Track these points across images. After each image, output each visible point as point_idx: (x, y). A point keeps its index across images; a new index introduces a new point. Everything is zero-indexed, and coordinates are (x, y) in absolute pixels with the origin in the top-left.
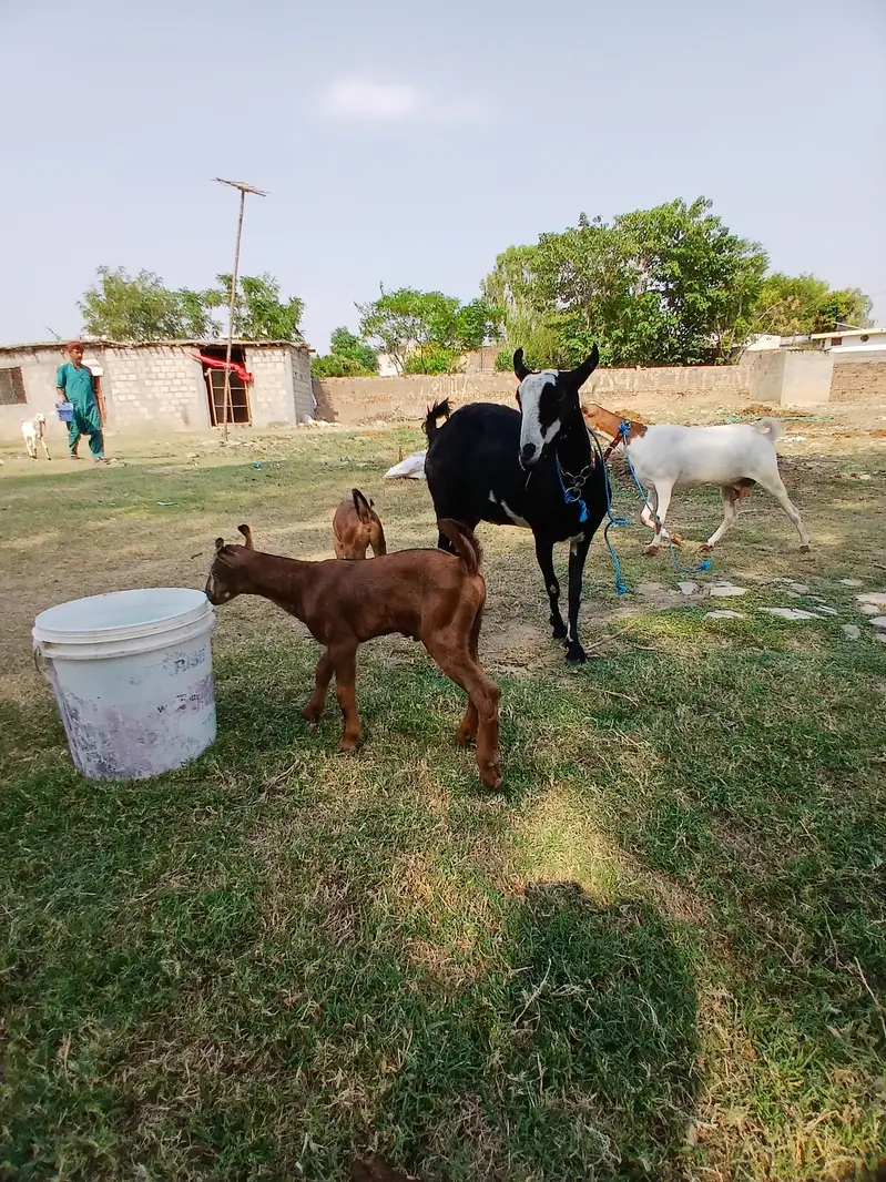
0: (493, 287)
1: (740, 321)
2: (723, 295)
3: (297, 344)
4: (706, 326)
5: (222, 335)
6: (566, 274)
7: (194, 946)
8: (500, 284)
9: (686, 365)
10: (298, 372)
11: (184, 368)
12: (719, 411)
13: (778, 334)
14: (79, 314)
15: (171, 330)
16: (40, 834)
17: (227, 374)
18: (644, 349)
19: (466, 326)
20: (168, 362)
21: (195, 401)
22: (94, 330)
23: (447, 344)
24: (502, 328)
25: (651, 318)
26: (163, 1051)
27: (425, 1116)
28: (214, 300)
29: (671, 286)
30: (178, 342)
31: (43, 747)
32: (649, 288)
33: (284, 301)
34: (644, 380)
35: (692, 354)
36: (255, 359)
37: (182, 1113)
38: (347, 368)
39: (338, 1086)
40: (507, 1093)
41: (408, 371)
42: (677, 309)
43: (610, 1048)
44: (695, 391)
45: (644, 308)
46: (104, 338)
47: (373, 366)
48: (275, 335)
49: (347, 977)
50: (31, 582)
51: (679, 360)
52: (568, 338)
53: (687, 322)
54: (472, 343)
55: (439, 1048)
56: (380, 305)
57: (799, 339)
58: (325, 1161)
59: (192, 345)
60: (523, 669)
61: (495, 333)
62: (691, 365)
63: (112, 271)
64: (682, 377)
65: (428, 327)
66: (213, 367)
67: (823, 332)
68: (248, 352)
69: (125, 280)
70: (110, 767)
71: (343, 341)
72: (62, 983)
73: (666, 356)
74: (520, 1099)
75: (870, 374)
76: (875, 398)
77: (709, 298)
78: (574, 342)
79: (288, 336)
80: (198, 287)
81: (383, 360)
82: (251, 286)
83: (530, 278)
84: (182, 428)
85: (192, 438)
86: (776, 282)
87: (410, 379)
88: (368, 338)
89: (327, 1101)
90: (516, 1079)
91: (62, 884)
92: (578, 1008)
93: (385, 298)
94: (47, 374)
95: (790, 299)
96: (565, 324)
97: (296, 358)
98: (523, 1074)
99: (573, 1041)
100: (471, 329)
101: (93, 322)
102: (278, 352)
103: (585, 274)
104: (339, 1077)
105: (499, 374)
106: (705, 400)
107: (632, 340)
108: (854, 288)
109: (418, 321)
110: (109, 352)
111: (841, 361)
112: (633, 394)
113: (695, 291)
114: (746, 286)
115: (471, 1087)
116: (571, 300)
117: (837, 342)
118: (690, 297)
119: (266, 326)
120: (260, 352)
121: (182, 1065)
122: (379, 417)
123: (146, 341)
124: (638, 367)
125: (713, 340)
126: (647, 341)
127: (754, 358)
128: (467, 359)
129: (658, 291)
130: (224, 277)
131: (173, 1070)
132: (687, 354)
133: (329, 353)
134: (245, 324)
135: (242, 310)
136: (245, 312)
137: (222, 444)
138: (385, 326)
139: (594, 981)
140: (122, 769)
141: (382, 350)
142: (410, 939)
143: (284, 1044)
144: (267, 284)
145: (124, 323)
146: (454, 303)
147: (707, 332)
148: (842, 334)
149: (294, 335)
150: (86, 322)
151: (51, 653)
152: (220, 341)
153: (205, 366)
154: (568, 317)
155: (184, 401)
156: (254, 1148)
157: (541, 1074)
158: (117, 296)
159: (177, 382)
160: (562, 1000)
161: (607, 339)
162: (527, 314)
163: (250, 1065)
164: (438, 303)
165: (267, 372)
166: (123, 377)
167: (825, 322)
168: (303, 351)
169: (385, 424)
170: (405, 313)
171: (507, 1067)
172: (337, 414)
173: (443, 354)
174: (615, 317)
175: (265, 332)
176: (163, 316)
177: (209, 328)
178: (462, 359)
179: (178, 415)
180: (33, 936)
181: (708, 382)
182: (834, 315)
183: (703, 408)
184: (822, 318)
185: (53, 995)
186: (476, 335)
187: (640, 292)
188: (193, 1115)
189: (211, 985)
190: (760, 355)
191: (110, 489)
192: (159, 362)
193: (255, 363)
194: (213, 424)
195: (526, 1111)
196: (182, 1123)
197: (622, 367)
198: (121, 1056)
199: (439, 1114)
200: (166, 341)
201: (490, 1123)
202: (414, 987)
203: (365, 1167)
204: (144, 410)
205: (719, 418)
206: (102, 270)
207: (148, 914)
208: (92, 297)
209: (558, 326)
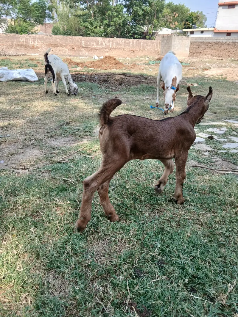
1: (155, 21)
2: (149, 9)
4: (142, 22)
9: (134, 38)
12: (147, 59)
13: (171, 28)
18: (117, 30)
19: (36, 12)
25: (120, 16)
29: (128, 3)
32: (119, 3)
34: (118, 44)
35: (137, 34)
41: (7, 31)
42: (131, 13)
44: (138, 50)
45: (116, 11)
51: (131, 36)
52: (84, 22)
53: (134, 19)
54: (40, 20)
57: (178, 31)
61: (51, 17)
62: (136, 38)
64: (133, 43)
65: (17, 11)
67: (187, 28)
73: (126, 34)
75: (203, 46)
76: (205, 57)
77: (143, 10)
78: (87, 24)
86: (169, 6)
87: (9, 35)
95: (174, 13)
96: (83, 15)
100: (38, 14)
105: (53, 36)
106: (142, 54)
107: (112, 26)
108: (200, 11)
109: (11, 7)
111: (194, 40)
112: (113, 49)
113: (137, 6)
114: (158, 6)
116: (85, 4)
117: (192, 33)
118: (135, 8)
124: (115, 37)
125: (145, 28)
126: (118, 26)
127: (161, 37)
128: (38, 28)
129: (122, 4)
132: (134, 33)
147: (143, 24)
148: (194, 30)
154: (84, 12)
161: (101, 24)
167: (188, 24)
173: (25, 24)
174: (105, 14)
178: (36, 28)
181: (143, 46)
182: (191, 22)
183: (142, 57)
184: (187, 23)
186: (41, 17)
187: (115, 4)
190: (163, 36)
197: (108, 37)
205: (147, 62)
209: (79, 16)
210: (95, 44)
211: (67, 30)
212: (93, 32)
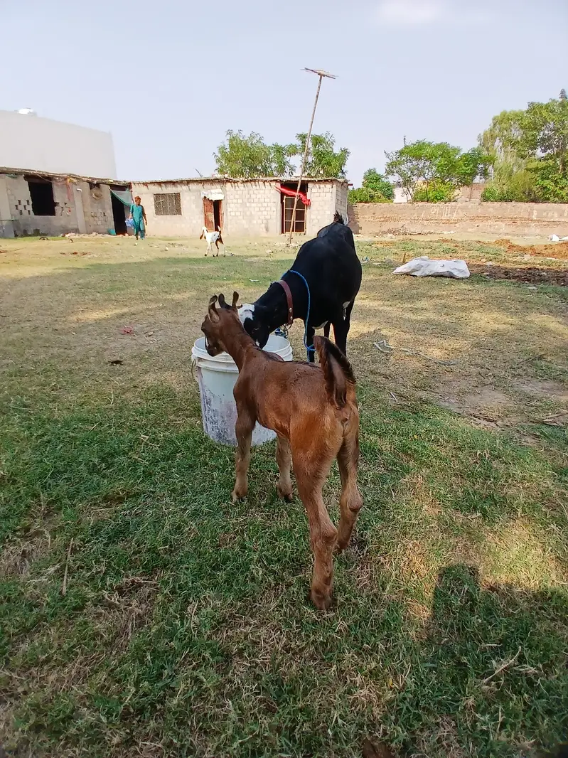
0: (487, 139)
3: (341, 180)
5: (295, 174)
6: (546, 132)
7: (270, 561)
8: (493, 138)
10: (340, 198)
11: (269, 196)
14: (214, 160)
15: (265, 172)
16: (184, 468)
17: (296, 200)
19: (464, 167)
20: (262, 192)
21: (274, 217)
22: (221, 171)
23: (446, 181)
24: (490, 169)
26: (248, 624)
27: (417, 725)
28: (293, 151)
30: (268, 179)
31: (187, 417)
33: (337, 150)
36: (314, 190)
37: (257, 671)
38: (372, 197)
39: (358, 685)
40: (474, 726)
41: (415, 200)
43: (550, 713)
46: (226, 176)
47: (390, 196)
48: (328, 174)
49: (366, 613)
50: (182, 320)
52: (543, 179)
54: (466, 181)
55: (429, 682)
56: (401, 153)
58: (347, 734)
59: (276, 181)
60: (493, 424)
61: (485, 173)
63: (235, 132)
65: (434, 168)
66: (287, 195)
68: (310, 185)
69: (241, 139)
70: (224, 436)
71: (372, 178)
72: (193, 563)
74: (483, 732)
78: (546, 183)
79: (336, 175)
80: (284, 143)
81: (398, 192)
82: (317, 141)
83: (517, 134)
84: (264, 234)
85: (269, 240)
87: (416, 205)
88: (390, 176)
89: (350, 692)
90: (482, 718)
91: (195, 501)
92: (530, 682)
93: (406, 147)
94: (193, 198)
96: (541, 169)
97: (339, 189)
98: (487, 717)
99: (525, 703)
100: (466, 170)
101: (221, 166)
102: (329, 186)
103: (562, 133)
104: (359, 679)
105: (484, 203)
109: (428, 164)
110: (229, 185)
115: (449, 714)
116: (549, 151)
119: (323, 167)
120: (317, 185)
121: (259, 637)
122: (390, 231)
123: (250, 178)
128: (461, 193)
130: (301, 135)
131: (254, 639)
133: (361, 186)
134: (310, 167)
135: (309, 157)
136: (310, 159)
137: (288, 246)
138: (403, 167)
139: (544, 666)
140: (230, 439)
141: (399, 184)
142: (410, 599)
143: (324, 644)
144: (327, 140)
145: (238, 167)
146: (456, 150)
149: (340, 174)
150: (217, 166)
151: (201, 364)
152: (293, 179)
153: (282, 194)
154: (543, 164)
155: (268, 217)
156: (301, 710)
157: (500, 720)
158: (236, 149)
159: (265, 205)
160: (520, 674)
162: (511, 160)
163: (301, 650)
164: (444, 150)
165: (320, 199)
166: (235, 201)
168: (345, 184)
169: (394, 237)
170: (419, 158)
171: (477, 708)
172: (361, 228)
173: (443, 188)
175: (321, 172)
176: (261, 162)
177: (287, 169)
178: (457, 192)
179: (263, 226)
180: (178, 529)
185: (187, 569)
186: (470, 175)
188: (265, 674)
189: (278, 589)
191: (224, 269)
192: (255, 192)
193: (314, 193)
194: (283, 232)
195: (487, 741)
196: (257, 677)
198: (224, 620)
199: (426, 726)
200: (261, 178)
201: (459, 742)
202: (412, 633)
203: (373, 747)
204: (244, 222)
206: (229, 133)
207: (242, 531)
208: (222, 150)
209: (536, 170)
210: (556, 215)
211: (507, 192)
212: (556, 195)
